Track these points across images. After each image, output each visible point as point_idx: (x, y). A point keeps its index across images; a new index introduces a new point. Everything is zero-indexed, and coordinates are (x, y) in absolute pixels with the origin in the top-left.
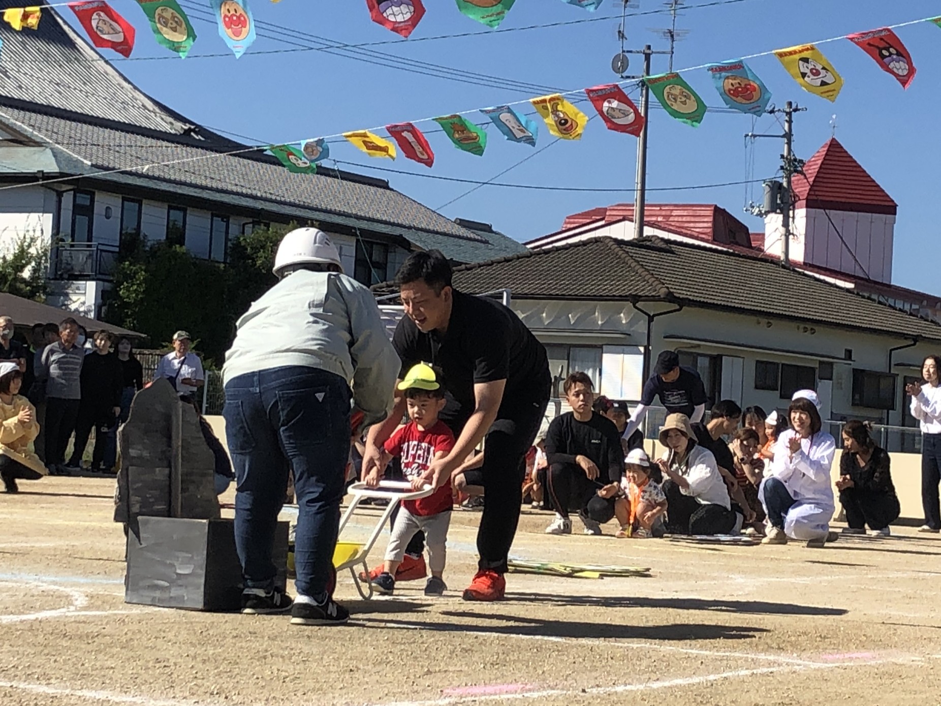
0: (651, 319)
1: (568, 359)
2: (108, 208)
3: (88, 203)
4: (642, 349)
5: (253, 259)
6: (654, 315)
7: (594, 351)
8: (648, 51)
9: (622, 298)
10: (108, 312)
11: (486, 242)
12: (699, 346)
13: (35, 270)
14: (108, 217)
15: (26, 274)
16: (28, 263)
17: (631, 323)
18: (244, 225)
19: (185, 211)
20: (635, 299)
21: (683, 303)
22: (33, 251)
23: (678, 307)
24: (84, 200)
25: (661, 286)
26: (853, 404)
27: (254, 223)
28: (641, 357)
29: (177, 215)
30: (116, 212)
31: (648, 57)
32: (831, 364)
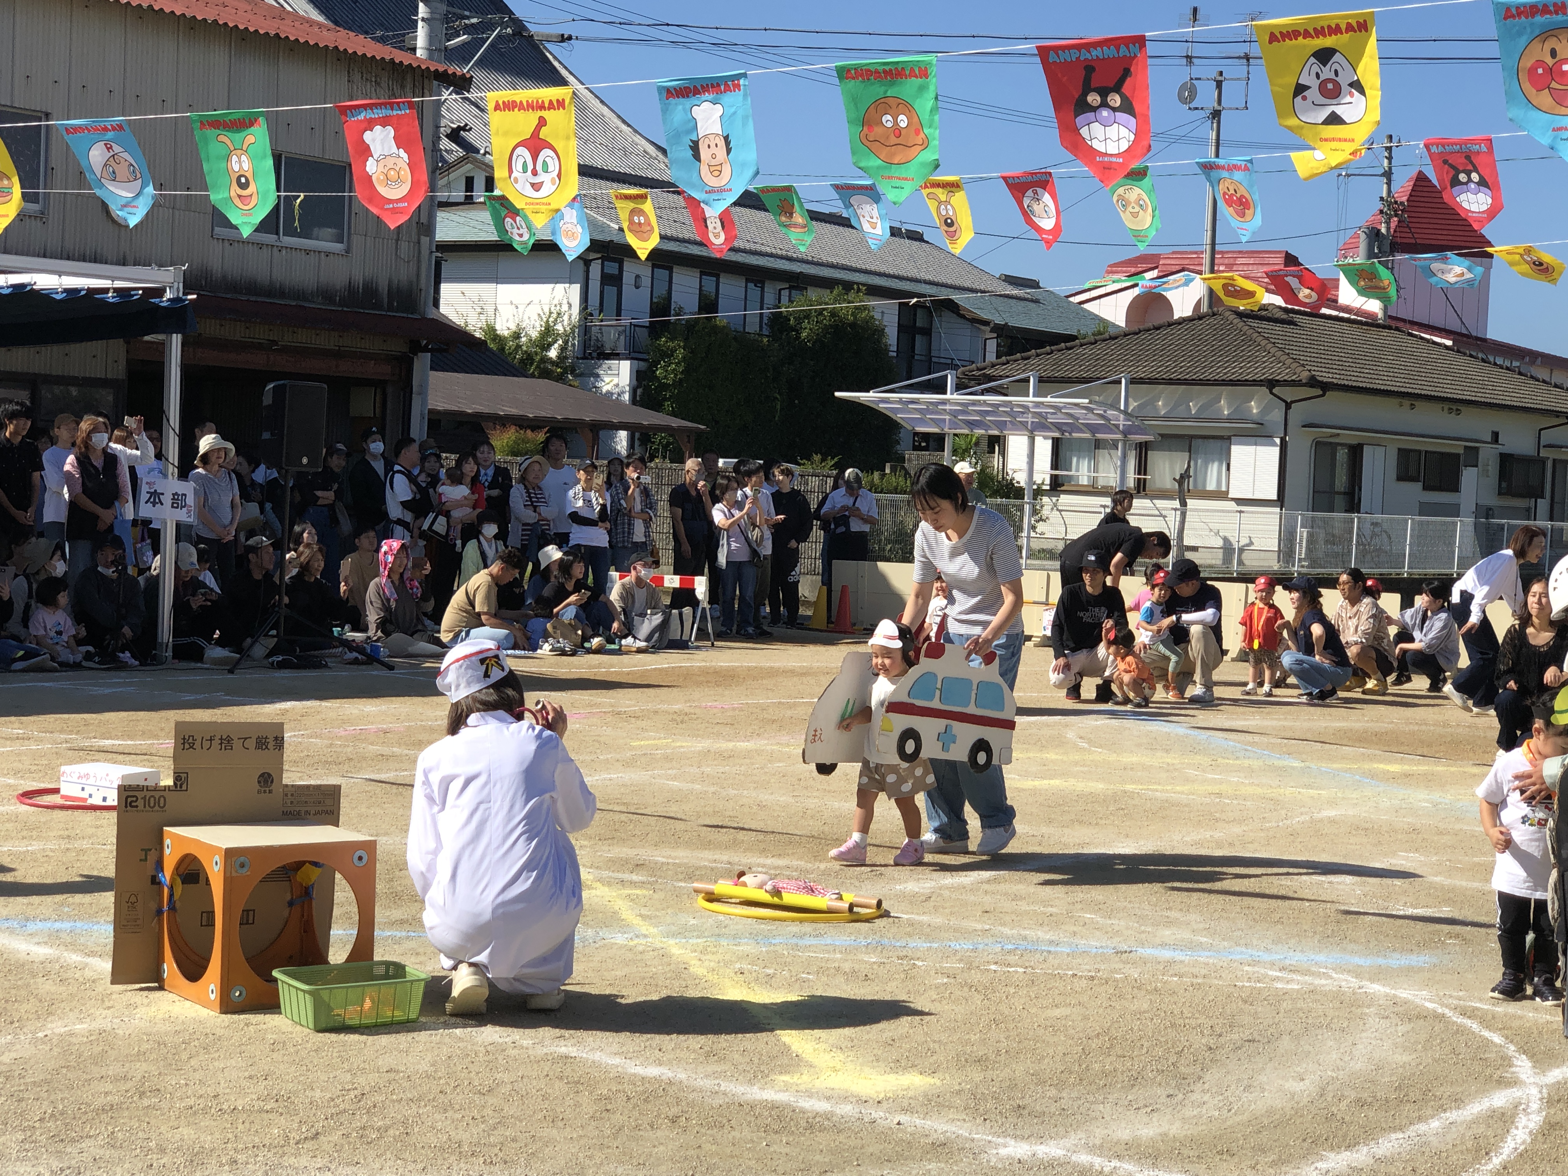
0: (1288, 406)
1: (1190, 451)
2: (638, 277)
3: (616, 272)
4: (1278, 441)
5: (797, 331)
6: (1292, 402)
7: (1218, 443)
8: (1220, 78)
9: (1255, 383)
10: (643, 394)
11: (1037, 301)
12: (1338, 435)
13: (563, 349)
14: (637, 287)
15: (553, 353)
16: (555, 341)
17: (1264, 411)
18: (780, 290)
19: (718, 277)
20: (1271, 384)
21: (1326, 387)
22: (559, 328)
23: (1321, 392)
24: (612, 268)
25: (1301, 368)
26: (1500, 494)
27: (790, 288)
28: (1276, 451)
29: (709, 283)
30: (646, 281)
31: (1219, 85)
32: (1477, 449)
